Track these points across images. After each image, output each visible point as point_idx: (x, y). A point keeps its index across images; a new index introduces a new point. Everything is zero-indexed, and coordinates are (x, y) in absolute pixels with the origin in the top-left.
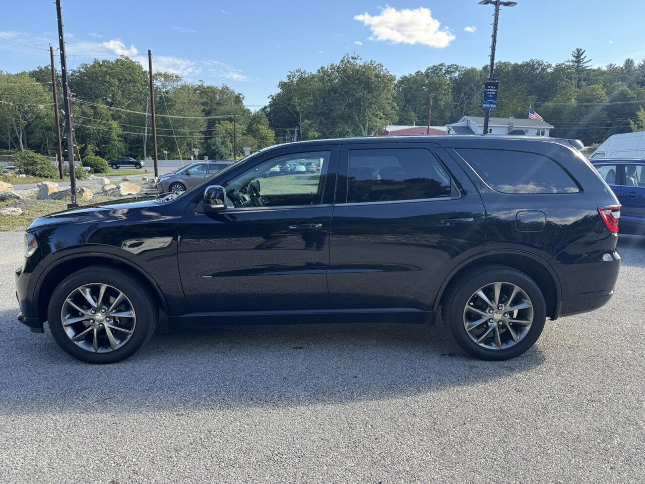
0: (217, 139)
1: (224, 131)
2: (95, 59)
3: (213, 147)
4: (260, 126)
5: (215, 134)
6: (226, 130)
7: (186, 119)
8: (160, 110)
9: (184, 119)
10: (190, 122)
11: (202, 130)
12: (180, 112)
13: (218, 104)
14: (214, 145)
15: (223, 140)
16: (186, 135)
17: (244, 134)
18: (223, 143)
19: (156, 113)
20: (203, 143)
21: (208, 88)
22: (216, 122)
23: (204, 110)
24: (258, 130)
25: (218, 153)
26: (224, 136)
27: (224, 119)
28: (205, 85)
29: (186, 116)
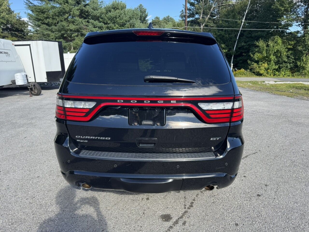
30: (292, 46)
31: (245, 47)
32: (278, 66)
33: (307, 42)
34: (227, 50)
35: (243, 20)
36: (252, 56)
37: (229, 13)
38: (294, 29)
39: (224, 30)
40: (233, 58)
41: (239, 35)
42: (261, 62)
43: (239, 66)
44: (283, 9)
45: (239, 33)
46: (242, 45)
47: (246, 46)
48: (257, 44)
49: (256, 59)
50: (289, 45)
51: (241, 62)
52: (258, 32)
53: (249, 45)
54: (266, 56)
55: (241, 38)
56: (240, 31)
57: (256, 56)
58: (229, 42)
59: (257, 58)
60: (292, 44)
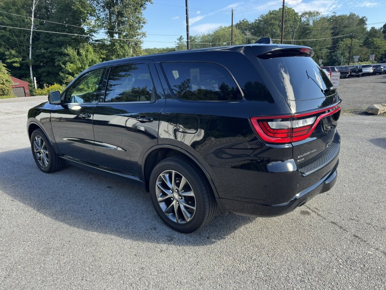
0: (338, 52)
1: (344, 46)
2: (270, 11)
3: (334, 58)
4: (375, 39)
5: (337, 49)
6: (346, 45)
7: (318, 40)
8: (302, 37)
9: (316, 40)
10: (320, 42)
11: (328, 46)
12: (314, 36)
13: (345, 27)
14: (336, 56)
15: (342, 52)
16: (317, 51)
17: (360, 46)
18: (342, 54)
19: (284, 39)
20: (328, 55)
21: (339, 16)
22: (339, 40)
23: (332, 33)
24: (372, 42)
25: (337, 61)
26: (344, 49)
27: (346, 37)
28: (337, 15)
29: (318, 38)
30: (105, 56)
31: (46, 55)
32: (97, 78)
33: (119, 52)
34: (21, 59)
35: (32, 17)
36: (63, 66)
37: (8, 5)
38: (101, 37)
39: (8, 29)
40: (31, 69)
41: (31, 38)
42: (76, 74)
43: (44, 80)
44: (86, 12)
45: (31, 36)
46: (41, 52)
47: (48, 54)
48: (66, 51)
49: (70, 71)
50: (102, 54)
51: (45, 74)
52: (60, 36)
53: (50, 52)
54: (82, 66)
55: (36, 43)
56: (32, 33)
57: (68, 66)
58: (20, 48)
59: (71, 69)
60: (105, 53)
